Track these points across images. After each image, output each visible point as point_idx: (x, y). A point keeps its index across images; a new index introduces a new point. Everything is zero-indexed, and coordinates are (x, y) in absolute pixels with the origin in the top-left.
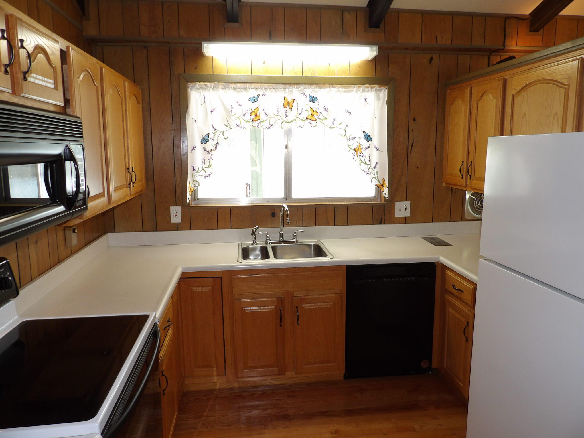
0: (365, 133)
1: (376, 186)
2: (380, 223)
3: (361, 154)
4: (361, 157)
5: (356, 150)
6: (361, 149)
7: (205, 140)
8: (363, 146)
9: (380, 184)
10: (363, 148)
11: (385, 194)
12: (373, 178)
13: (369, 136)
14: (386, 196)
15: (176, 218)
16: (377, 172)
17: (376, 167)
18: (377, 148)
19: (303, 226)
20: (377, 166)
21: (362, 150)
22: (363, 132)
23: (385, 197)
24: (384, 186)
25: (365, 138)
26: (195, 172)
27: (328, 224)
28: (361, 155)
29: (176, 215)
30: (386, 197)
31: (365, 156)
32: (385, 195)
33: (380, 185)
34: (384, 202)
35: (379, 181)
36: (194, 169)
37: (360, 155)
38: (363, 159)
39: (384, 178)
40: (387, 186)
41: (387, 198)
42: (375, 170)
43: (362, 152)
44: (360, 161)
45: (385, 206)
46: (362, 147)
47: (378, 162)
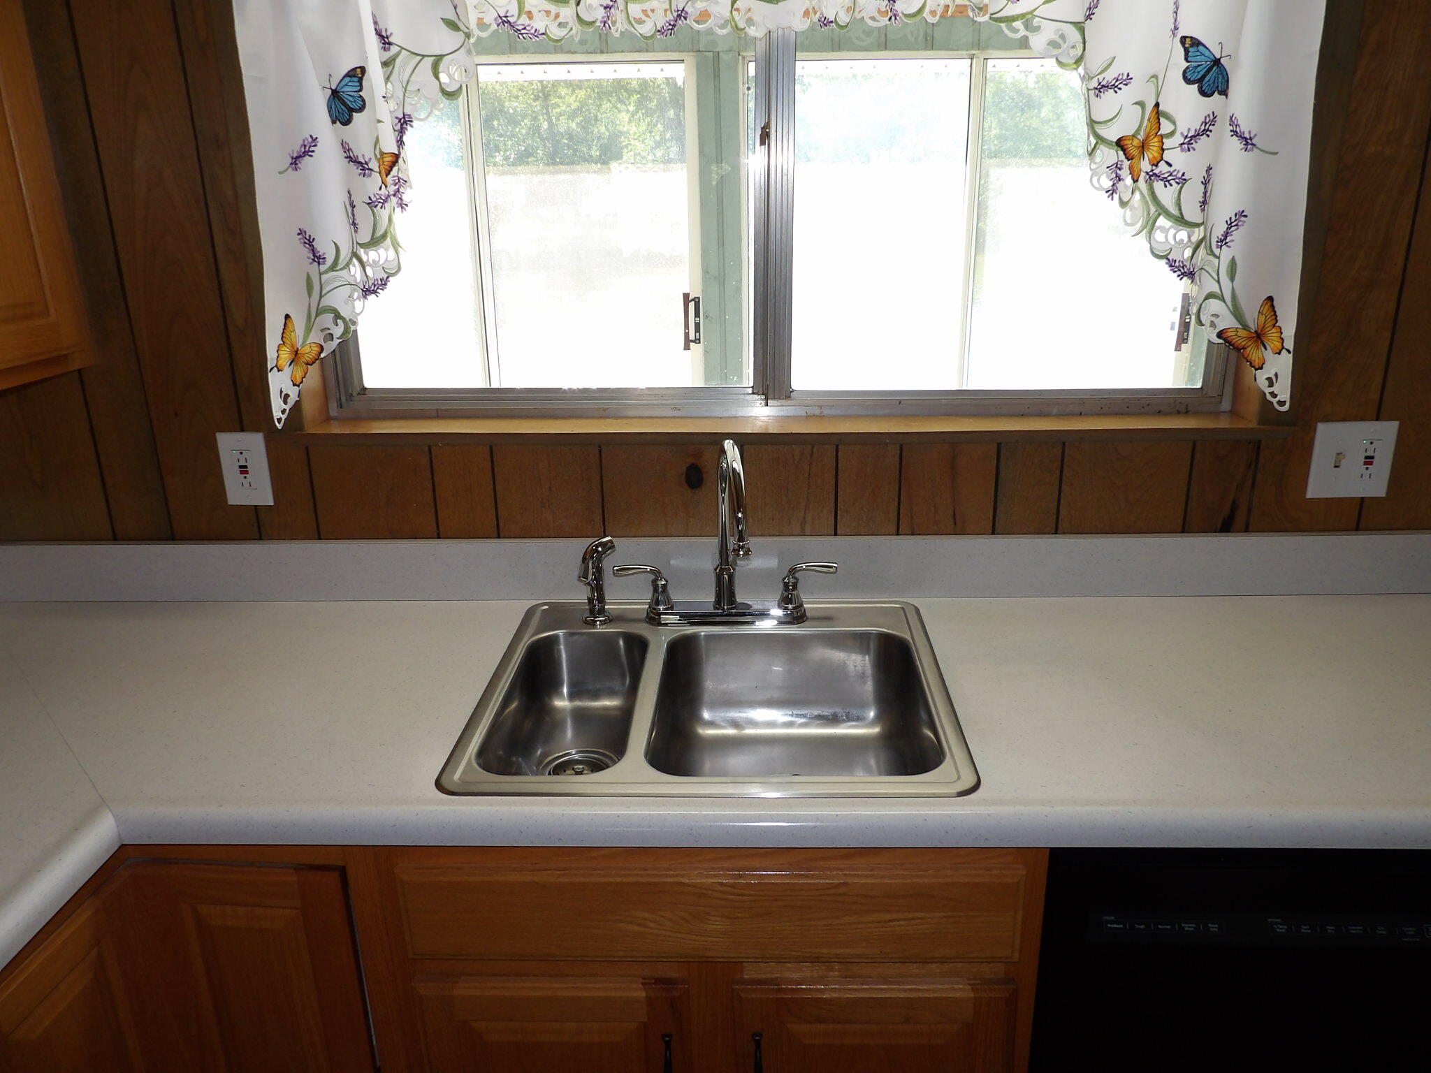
0: (1191, 45)
1: (1221, 341)
2: (1226, 527)
3: (1163, 167)
4: (1158, 186)
5: (1133, 146)
6: (1162, 136)
7: (344, 104)
8: (1174, 123)
9: (1245, 327)
10: (1172, 134)
11: (1271, 385)
12: (1210, 296)
13: (1217, 62)
14: (1274, 395)
15: (246, 485)
16: (1233, 264)
17: (1229, 239)
18: (1247, 135)
19: (839, 532)
20: (1236, 235)
21: (1168, 143)
22: (1183, 39)
23: (1269, 397)
24: (1272, 338)
25: (1188, 75)
26: (323, 268)
27: (958, 527)
28: (1156, 171)
29: (244, 470)
30: (1275, 401)
31: (1183, 181)
32: (1268, 390)
33: (1243, 333)
34: (1254, 425)
35: (1237, 313)
36: (313, 251)
37: (1152, 176)
38: (1166, 194)
39: (1270, 299)
40: (1290, 344)
41: (1282, 403)
42: (1226, 254)
43: (1166, 156)
44: (1153, 209)
45: (1260, 442)
46: (1166, 127)
47: (1241, 214)
